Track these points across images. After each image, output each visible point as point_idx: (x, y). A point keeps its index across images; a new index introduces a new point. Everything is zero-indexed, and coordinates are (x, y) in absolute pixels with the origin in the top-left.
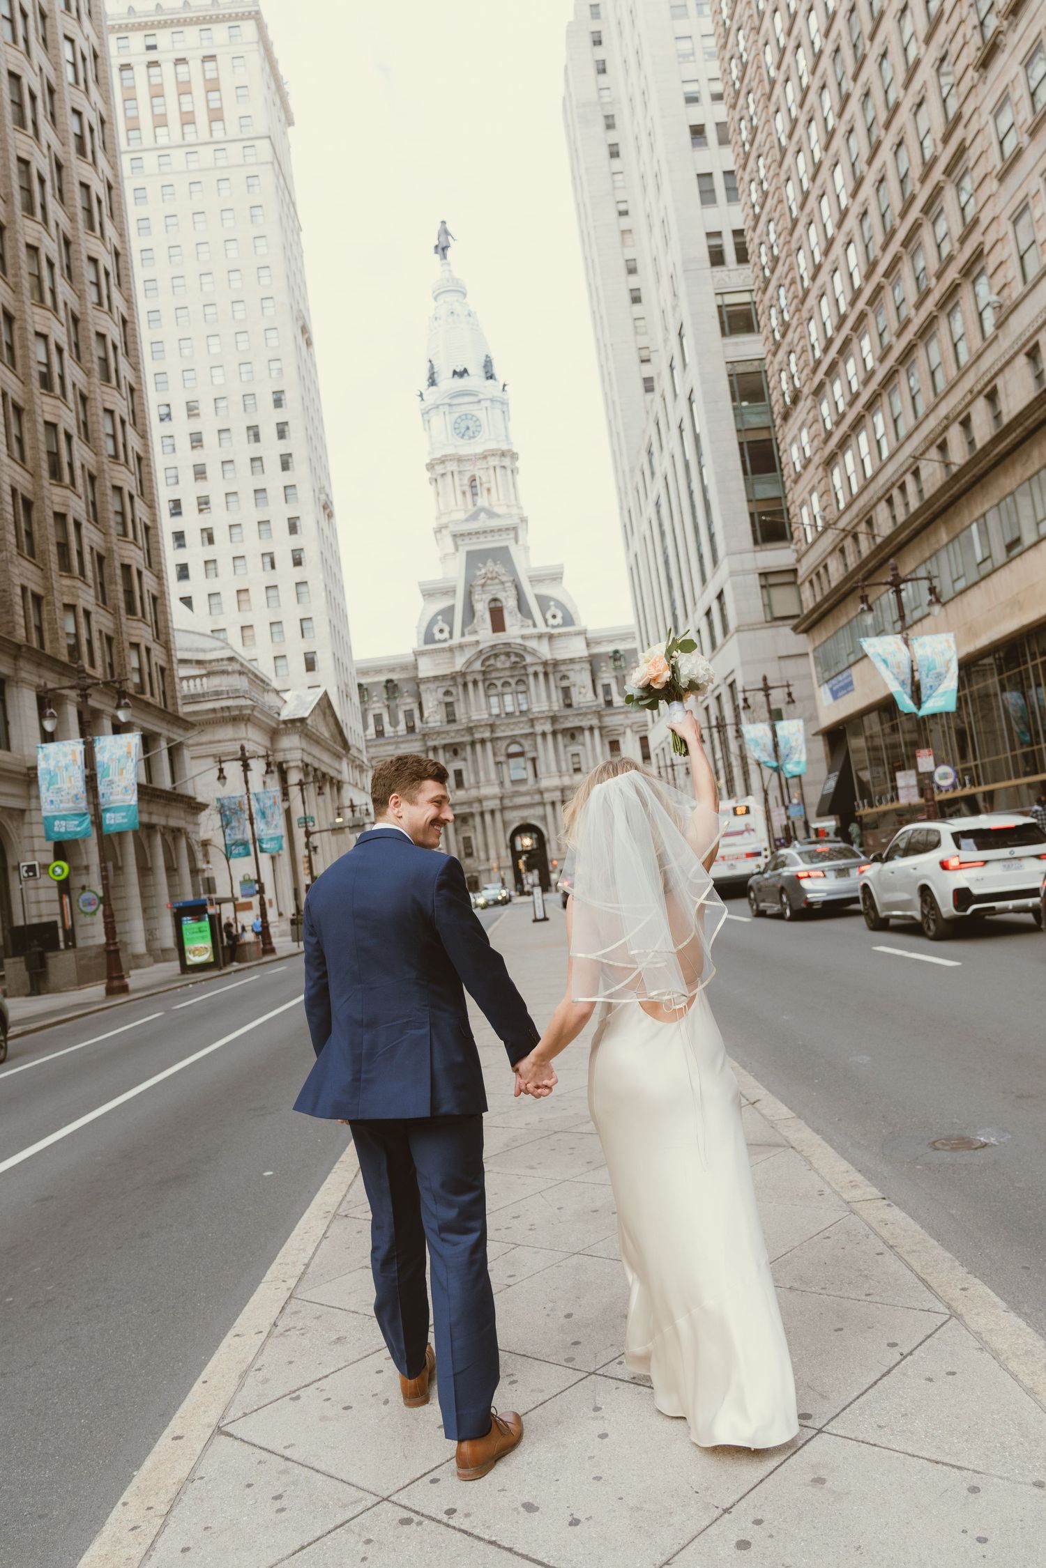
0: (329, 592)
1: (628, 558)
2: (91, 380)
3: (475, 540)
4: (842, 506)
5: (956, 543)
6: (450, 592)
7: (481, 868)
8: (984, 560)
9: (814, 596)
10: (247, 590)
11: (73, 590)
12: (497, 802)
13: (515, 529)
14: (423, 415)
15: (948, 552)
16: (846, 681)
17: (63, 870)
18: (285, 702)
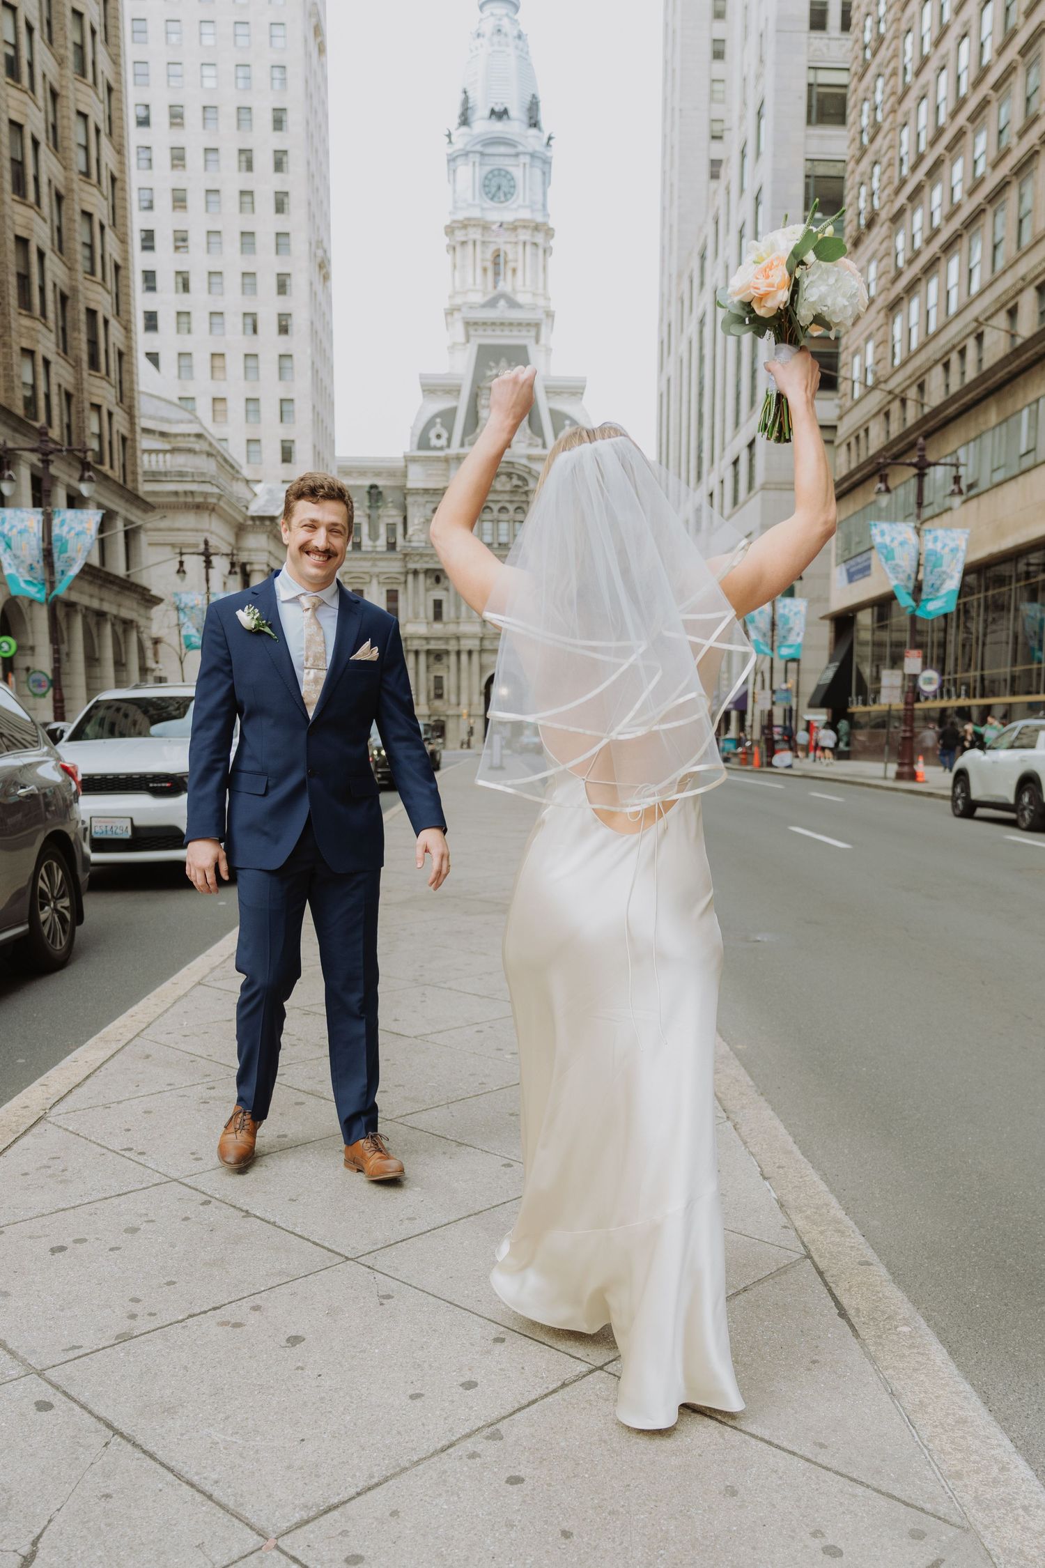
0: (315, 372)
1: (659, 381)
2: (64, 72)
3: (489, 332)
4: (897, 362)
5: (1004, 427)
6: (454, 391)
7: (450, 712)
8: (1028, 452)
9: (849, 462)
10: (222, 355)
11: (33, 333)
12: (477, 642)
13: (537, 325)
14: (449, 161)
15: (994, 437)
16: (866, 564)
17: (10, 647)
18: (255, 495)
